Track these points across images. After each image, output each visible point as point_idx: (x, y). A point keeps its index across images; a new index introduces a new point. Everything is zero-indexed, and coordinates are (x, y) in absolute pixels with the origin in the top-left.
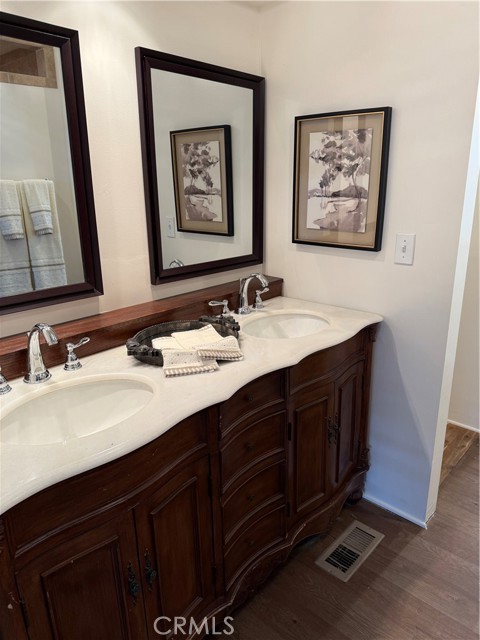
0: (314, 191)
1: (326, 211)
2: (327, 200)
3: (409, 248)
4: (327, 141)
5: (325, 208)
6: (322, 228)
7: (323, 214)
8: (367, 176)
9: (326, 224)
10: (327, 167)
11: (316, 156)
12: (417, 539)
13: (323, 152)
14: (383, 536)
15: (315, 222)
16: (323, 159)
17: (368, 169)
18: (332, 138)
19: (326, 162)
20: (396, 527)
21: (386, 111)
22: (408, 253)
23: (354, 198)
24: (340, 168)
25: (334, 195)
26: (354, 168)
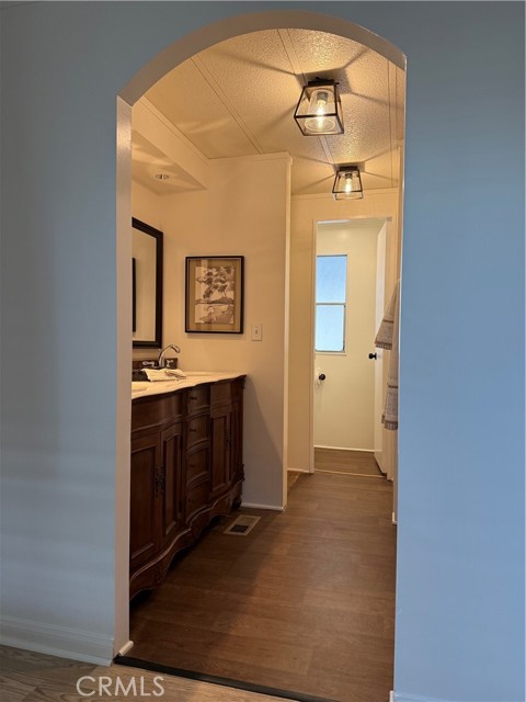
0: (200, 300)
3: (259, 331)
4: (207, 272)
8: (232, 292)
10: (208, 286)
11: (200, 280)
12: (281, 515)
13: (205, 278)
14: (260, 517)
16: (205, 282)
17: (233, 288)
18: (210, 271)
19: (208, 283)
21: (242, 258)
22: (259, 333)
23: (225, 303)
24: (216, 287)
25: (213, 302)
26: (225, 287)
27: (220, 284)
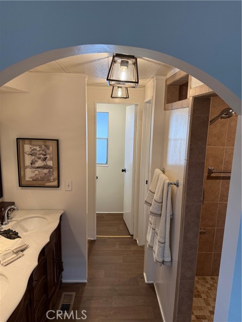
0: (28, 166)
1: (35, 173)
2: (35, 169)
3: (70, 185)
4: (32, 148)
5: (34, 172)
6: (33, 180)
7: (33, 175)
8: (52, 162)
9: (35, 178)
10: (33, 157)
11: (28, 153)
12: (86, 287)
13: (31, 152)
14: (75, 293)
15: (30, 178)
16: (31, 155)
17: (51, 159)
18: (35, 147)
19: (33, 156)
20: (77, 287)
21: (57, 141)
22: (70, 187)
23: (47, 168)
24: (39, 158)
25: (38, 168)
26: (46, 158)
27: (42, 156)
